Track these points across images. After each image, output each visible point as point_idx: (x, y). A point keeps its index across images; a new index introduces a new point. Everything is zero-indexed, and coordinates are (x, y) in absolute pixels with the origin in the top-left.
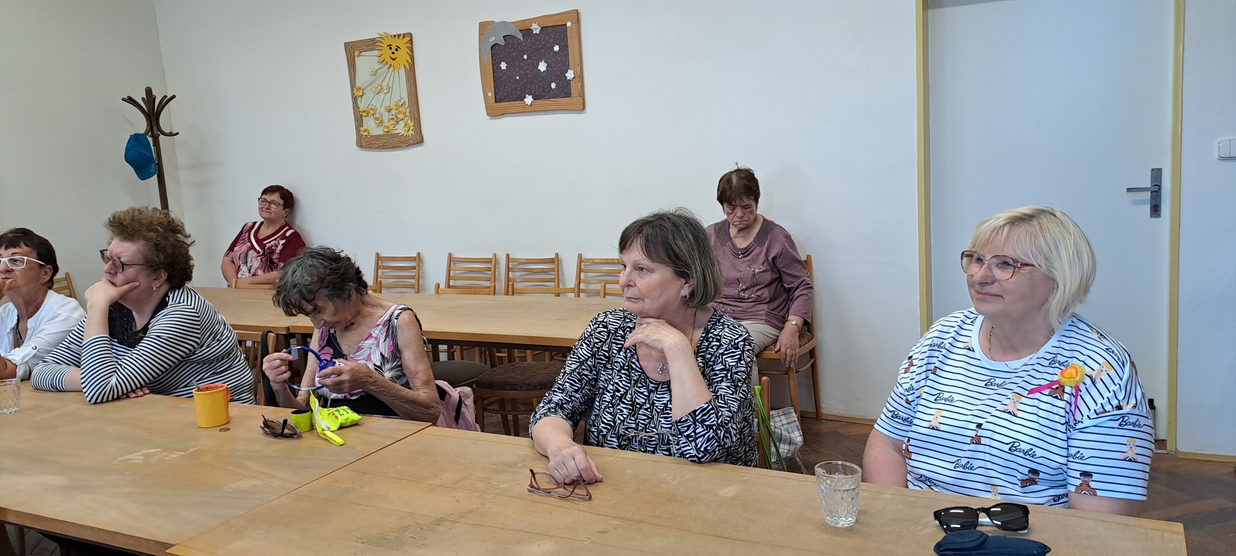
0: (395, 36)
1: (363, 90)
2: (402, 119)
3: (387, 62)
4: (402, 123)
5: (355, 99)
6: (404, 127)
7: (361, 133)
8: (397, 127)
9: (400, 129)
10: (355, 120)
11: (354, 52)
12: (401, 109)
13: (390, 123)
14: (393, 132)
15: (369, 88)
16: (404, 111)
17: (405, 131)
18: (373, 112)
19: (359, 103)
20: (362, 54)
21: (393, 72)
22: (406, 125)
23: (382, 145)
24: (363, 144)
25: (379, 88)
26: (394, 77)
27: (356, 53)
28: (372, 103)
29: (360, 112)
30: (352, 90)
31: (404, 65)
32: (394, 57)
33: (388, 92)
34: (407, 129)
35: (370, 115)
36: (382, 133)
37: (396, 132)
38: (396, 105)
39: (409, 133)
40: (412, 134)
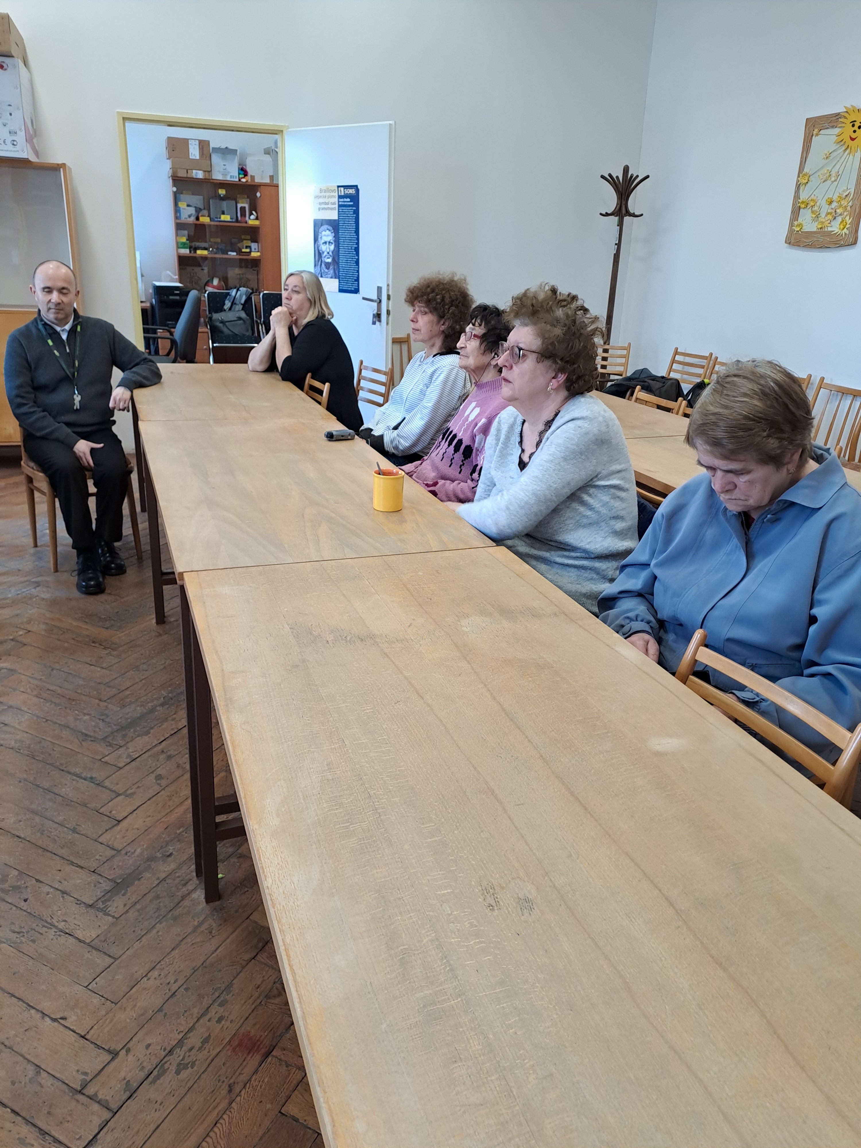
1: (810, 176)
2: (841, 215)
3: (845, 142)
4: (839, 219)
5: (798, 187)
6: (840, 225)
7: (793, 228)
8: (832, 223)
9: (835, 227)
10: (792, 213)
11: (814, 131)
12: (843, 202)
13: (827, 218)
14: (826, 230)
15: (816, 175)
16: (846, 204)
17: (840, 229)
18: (812, 204)
19: (801, 191)
20: (822, 132)
21: (848, 156)
22: (843, 221)
23: (810, 243)
24: (793, 241)
25: (828, 175)
26: (847, 163)
28: (814, 193)
29: (799, 203)
30: (799, 176)
32: (854, 137)
33: (835, 181)
34: (842, 227)
35: (808, 207)
36: (815, 229)
37: (830, 229)
38: (839, 197)
39: (843, 232)
40: (845, 234)
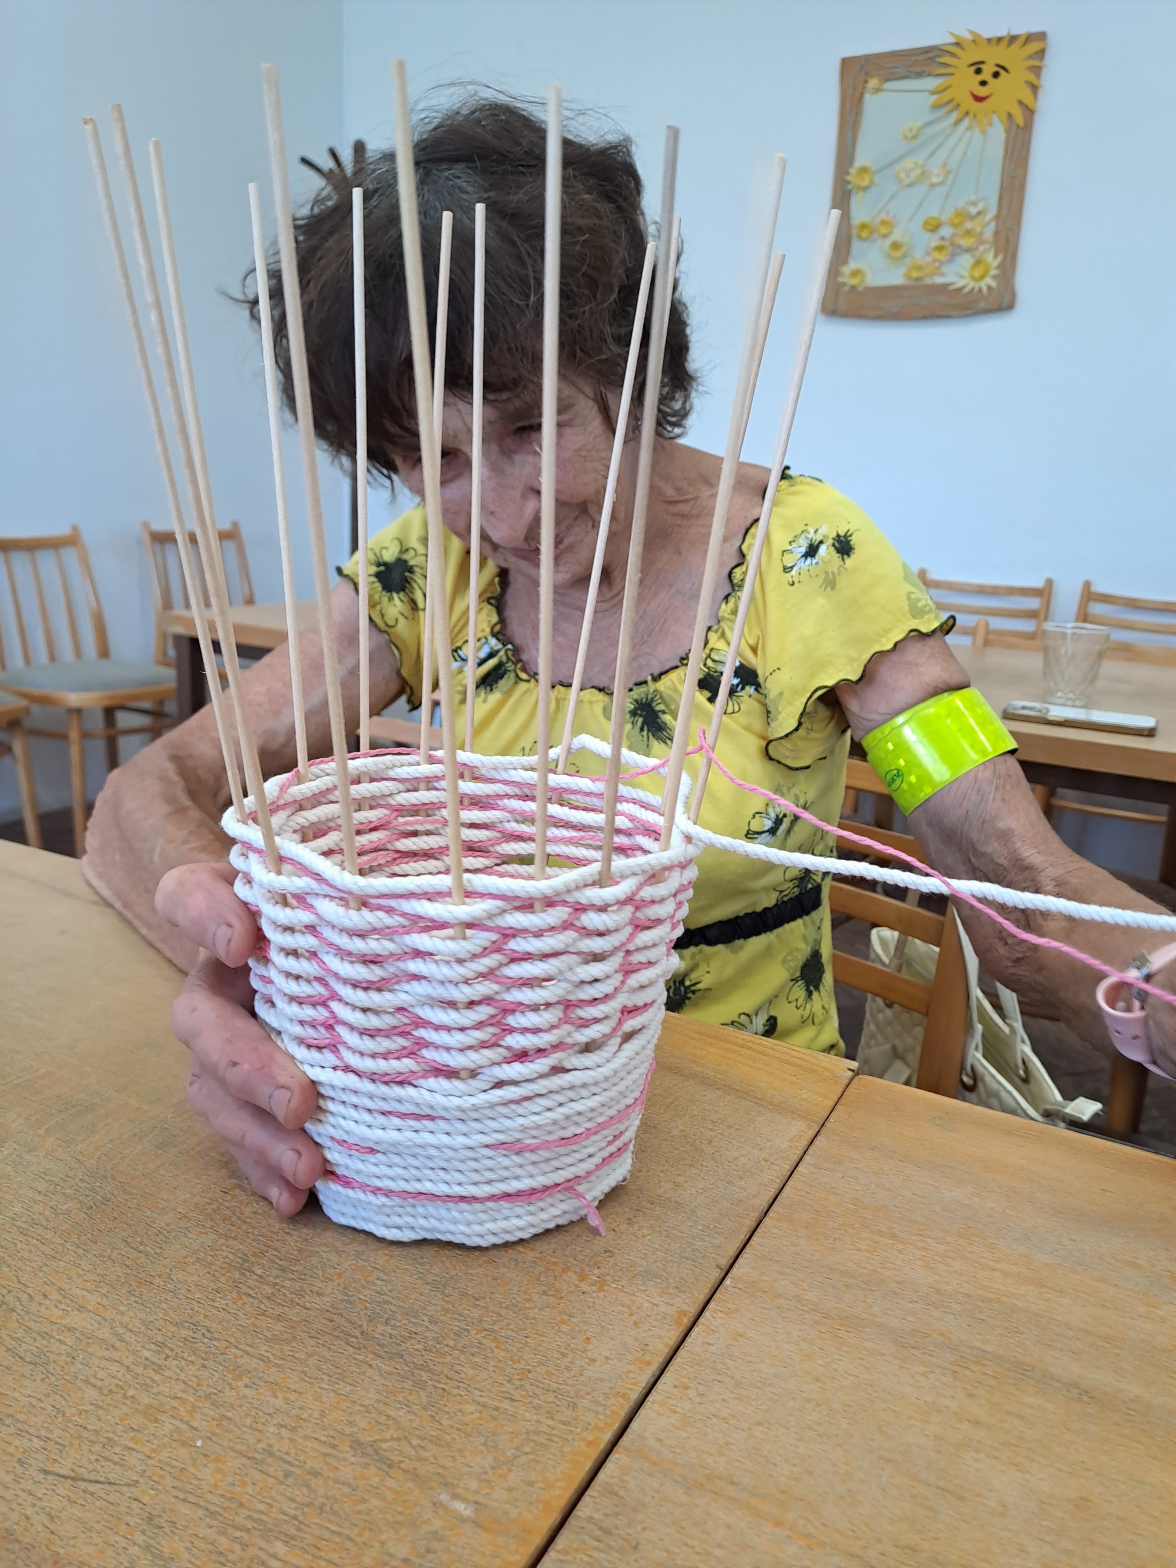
0: (1000, 39)
1: (867, 175)
2: (969, 250)
3: (958, 105)
4: (966, 260)
5: (843, 197)
6: (969, 269)
7: (840, 279)
8: (944, 269)
9: (958, 274)
11: (866, 82)
12: (969, 225)
13: (929, 259)
14: (932, 282)
15: (890, 171)
16: (978, 229)
17: (973, 278)
18: (883, 230)
19: (852, 204)
20: (890, 85)
21: (969, 132)
22: (978, 262)
23: (893, 310)
24: (841, 308)
25: (918, 172)
26: (968, 145)
27: (873, 83)
28: (887, 208)
29: (851, 228)
30: (841, 174)
31: (1010, 115)
32: (982, 95)
33: (942, 183)
34: (977, 274)
35: (874, 236)
36: (900, 282)
37: (939, 280)
38: (957, 215)
39: (980, 283)
40: (990, 288)
